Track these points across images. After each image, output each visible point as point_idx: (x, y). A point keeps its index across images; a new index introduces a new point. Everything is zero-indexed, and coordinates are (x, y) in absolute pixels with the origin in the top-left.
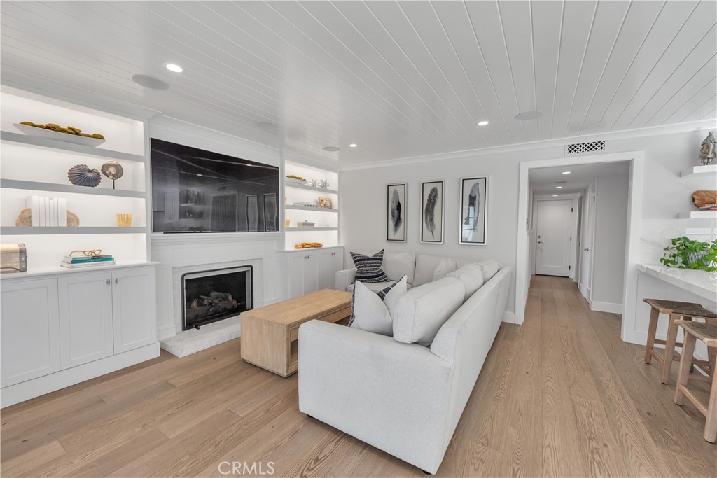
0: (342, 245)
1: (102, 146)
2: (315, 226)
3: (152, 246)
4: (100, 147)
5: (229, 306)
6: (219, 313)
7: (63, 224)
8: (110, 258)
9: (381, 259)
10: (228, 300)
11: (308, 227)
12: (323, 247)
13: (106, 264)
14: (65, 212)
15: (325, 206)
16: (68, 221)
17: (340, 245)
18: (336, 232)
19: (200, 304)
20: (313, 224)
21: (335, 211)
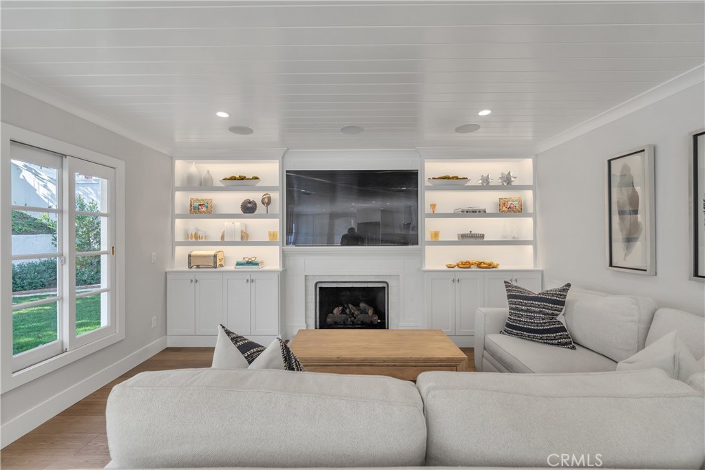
0: (540, 268)
1: (259, 184)
2: (485, 239)
3: (284, 256)
4: (258, 185)
5: (367, 321)
6: (358, 325)
7: (238, 239)
8: (257, 264)
9: (563, 303)
10: (367, 313)
11: (473, 240)
12: (500, 268)
13: (254, 268)
14: (240, 231)
15: (509, 210)
16: (242, 237)
17: (537, 269)
18: (530, 248)
19: (343, 312)
20: (482, 236)
21: (529, 215)
